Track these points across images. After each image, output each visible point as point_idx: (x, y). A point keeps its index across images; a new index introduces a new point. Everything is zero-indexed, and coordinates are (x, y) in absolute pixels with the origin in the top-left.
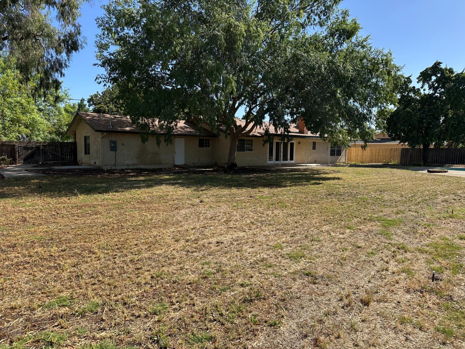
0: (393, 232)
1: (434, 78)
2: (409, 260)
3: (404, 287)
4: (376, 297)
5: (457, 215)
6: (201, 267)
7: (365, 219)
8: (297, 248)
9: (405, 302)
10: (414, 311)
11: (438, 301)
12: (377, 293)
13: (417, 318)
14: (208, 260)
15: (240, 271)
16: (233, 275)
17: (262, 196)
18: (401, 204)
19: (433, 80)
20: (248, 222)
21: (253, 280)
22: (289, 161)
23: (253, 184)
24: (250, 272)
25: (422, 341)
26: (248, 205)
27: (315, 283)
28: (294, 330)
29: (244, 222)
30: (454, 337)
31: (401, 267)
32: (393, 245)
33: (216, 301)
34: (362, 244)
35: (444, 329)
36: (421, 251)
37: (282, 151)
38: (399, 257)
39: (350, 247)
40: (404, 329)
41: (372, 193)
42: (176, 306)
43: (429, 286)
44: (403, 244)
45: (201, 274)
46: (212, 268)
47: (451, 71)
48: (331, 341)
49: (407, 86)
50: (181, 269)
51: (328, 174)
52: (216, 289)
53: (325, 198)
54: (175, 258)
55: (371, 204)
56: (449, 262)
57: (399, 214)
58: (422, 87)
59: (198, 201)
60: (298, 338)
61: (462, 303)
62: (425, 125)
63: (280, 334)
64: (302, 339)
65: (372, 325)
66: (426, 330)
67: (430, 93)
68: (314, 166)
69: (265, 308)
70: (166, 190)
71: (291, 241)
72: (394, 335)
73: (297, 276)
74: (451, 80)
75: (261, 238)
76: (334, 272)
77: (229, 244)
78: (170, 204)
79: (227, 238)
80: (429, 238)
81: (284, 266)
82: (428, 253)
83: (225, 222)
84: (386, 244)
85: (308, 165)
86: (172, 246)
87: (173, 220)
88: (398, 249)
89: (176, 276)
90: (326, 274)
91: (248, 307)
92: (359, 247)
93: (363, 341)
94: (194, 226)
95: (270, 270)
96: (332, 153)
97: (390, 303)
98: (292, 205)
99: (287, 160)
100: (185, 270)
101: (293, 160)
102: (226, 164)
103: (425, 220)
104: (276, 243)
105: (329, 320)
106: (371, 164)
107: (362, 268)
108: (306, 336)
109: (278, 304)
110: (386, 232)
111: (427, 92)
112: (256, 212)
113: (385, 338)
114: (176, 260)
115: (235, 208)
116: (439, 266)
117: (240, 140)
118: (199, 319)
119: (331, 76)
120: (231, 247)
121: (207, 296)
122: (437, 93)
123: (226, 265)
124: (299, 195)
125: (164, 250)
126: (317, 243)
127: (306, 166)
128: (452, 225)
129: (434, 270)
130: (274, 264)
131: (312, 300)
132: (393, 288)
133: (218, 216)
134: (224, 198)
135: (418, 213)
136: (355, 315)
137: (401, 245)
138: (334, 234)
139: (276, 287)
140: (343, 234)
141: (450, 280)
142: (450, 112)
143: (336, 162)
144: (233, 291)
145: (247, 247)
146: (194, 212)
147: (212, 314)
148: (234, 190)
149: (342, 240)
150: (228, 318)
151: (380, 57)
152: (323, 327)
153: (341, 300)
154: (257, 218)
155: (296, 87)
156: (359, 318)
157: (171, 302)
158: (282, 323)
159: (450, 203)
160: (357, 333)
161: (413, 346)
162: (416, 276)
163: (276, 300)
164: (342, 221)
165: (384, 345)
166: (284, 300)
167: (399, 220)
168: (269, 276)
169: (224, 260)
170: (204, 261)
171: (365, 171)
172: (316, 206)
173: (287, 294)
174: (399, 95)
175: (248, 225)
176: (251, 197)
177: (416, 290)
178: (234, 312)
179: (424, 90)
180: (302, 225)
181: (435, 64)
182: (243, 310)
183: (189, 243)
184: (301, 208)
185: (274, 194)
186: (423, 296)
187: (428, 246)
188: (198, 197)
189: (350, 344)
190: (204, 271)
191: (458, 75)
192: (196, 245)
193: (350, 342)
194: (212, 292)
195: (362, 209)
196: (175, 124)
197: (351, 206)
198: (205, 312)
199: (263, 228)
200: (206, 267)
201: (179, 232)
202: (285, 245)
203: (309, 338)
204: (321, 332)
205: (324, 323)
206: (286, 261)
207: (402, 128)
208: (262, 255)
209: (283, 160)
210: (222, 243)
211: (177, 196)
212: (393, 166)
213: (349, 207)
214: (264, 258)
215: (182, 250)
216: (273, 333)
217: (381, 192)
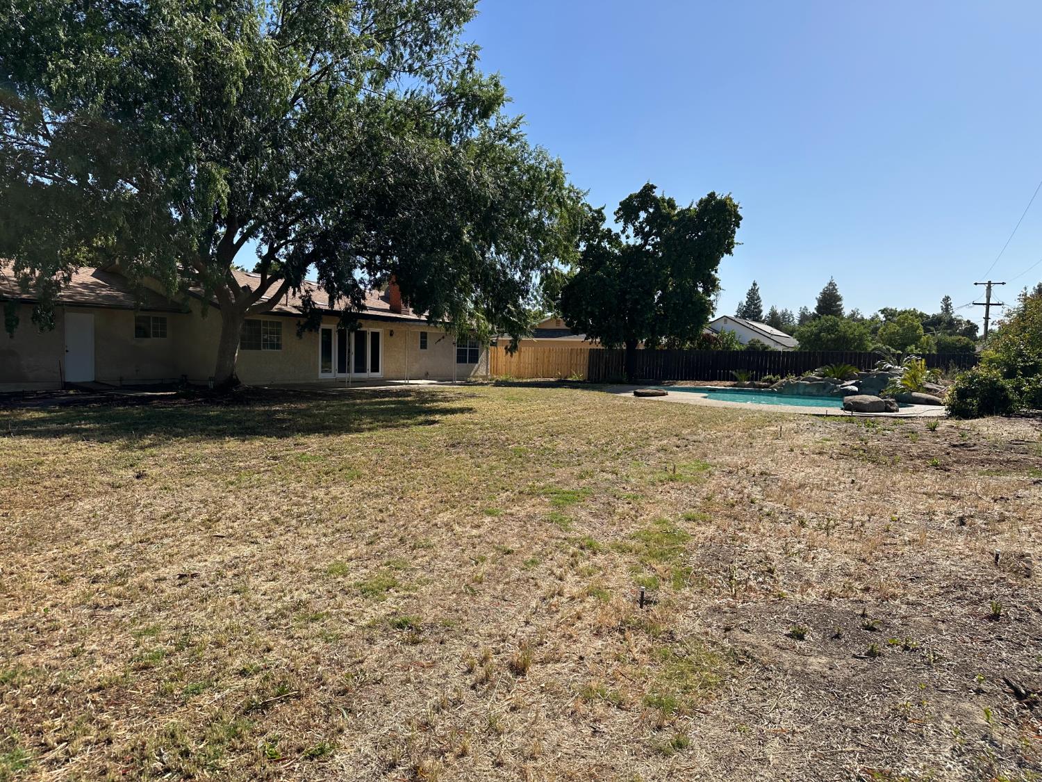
0: (572, 516)
1: (643, 215)
2: (600, 569)
3: (590, 625)
4: (538, 654)
5: (681, 475)
6: (132, 643)
7: (521, 493)
8: (381, 568)
9: (592, 656)
10: (610, 671)
11: (650, 645)
12: (542, 645)
13: (613, 685)
14: (152, 624)
15: (241, 640)
16: (221, 652)
17: (304, 454)
18: (587, 459)
19: (641, 220)
20: (266, 518)
21: (270, 657)
22: (369, 374)
23: (280, 429)
24: (266, 639)
25: (623, 731)
26: (266, 477)
27: (415, 643)
28: (367, 756)
29: (255, 521)
30: (675, 711)
31: (586, 585)
32: (572, 542)
33: (171, 721)
34: (514, 545)
35: (660, 698)
36: (622, 550)
37: (353, 350)
38: (583, 565)
39: (492, 554)
40: (591, 711)
41: (535, 438)
42: (58, 752)
43: (636, 618)
44: (589, 537)
45: (132, 659)
46: (164, 641)
47: (671, 203)
48: (448, 766)
49: (597, 227)
50: (75, 654)
51: (453, 401)
52: (172, 691)
53: (444, 452)
54: (56, 629)
55: (532, 461)
56: (667, 566)
57: (584, 478)
58: (623, 232)
59: (131, 473)
60: (374, 774)
61: (689, 642)
62: (629, 305)
63: (334, 773)
64: (384, 774)
65: (532, 715)
66: (629, 706)
67: (637, 244)
68: (423, 384)
69: (299, 718)
70: (37, 450)
71: (367, 553)
72: (572, 728)
73: (376, 633)
74: (671, 221)
75: (297, 556)
76: (457, 611)
77: (212, 578)
78: (45, 487)
79: (206, 565)
80: (636, 522)
81: (348, 614)
82: (634, 552)
83: (203, 523)
84: (559, 541)
85: (411, 382)
86: (48, 596)
87: (54, 528)
88: (582, 548)
89: (57, 674)
90: (441, 619)
91: (256, 723)
92: (509, 552)
93: (513, 752)
94: (116, 540)
95: (316, 627)
96: (461, 359)
97: (565, 662)
98: (374, 473)
99: (364, 371)
100: (86, 654)
101: (378, 371)
102: (210, 379)
103: (629, 488)
104: (332, 562)
105: (443, 719)
106: (533, 380)
107: (513, 595)
108: (392, 766)
109: (331, 703)
110: (559, 517)
111: (632, 241)
112: (286, 494)
113: (555, 737)
114: (61, 631)
115: (231, 487)
116: (651, 575)
117: (249, 322)
118: (124, 774)
119: (453, 193)
120: (218, 583)
121: (148, 712)
122: (649, 245)
123: (204, 629)
124: (391, 449)
125: (23, 611)
126: (424, 553)
127: (406, 384)
128: (674, 495)
129: (643, 584)
130: (325, 611)
131: (409, 681)
132: (570, 630)
133: (186, 510)
134: (203, 465)
135: (617, 474)
136: (497, 699)
137: (587, 541)
138: (460, 530)
139: (328, 665)
140: (478, 527)
141: (669, 601)
142: (671, 281)
143: (469, 376)
144: (219, 690)
145: (260, 579)
146: (117, 502)
147: (160, 755)
148: (232, 444)
149: (476, 541)
150: (202, 758)
151: (543, 166)
152: (430, 738)
153: (470, 671)
154: (289, 508)
155: (380, 209)
156: (506, 703)
157: (42, 745)
158: (339, 745)
159: (671, 453)
160: (502, 736)
161: (605, 743)
162: (613, 600)
163: (327, 695)
164: (477, 499)
165: (553, 752)
166: (345, 691)
167: (584, 490)
168: (311, 641)
169: (198, 617)
170: (141, 627)
171: (524, 393)
172: (426, 470)
173: (353, 678)
174: (584, 244)
175: (264, 526)
176: (275, 458)
177: (613, 628)
178: (220, 741)
179: (628, 237)
180: (394, 514)
181: (645, 187)
182: (243, 732)
183: (101, 586)
184: (392, 478)
185: (333, 450)
186: (625, 639)
187: (633, 538)
188: (131, 466)
189: (486, 764)
190: (141, 652)
191: (682, 212)
192: (121, 588)
193: (486, 760)
194: (163, 700)
195: (517, 472)
196: (66, 275)
197: (496, 468)
198: (141, 754)
199: (302, 530)
200: (147, 640)
201: (70, 559)
202: (353, 564)
203: (401, 768)
204: (427, 750)
205: (433, 727)
206: (355, 601)
207: (589, 309)
208: (296, 593)
209: (355, 372)
210: (193, 576)
211: (70, 463)
212: (575, 385)
213: (492, 468)
214: (301, 601)
215: (80, 605)
216: (317, 773)
217: (552, 436)
